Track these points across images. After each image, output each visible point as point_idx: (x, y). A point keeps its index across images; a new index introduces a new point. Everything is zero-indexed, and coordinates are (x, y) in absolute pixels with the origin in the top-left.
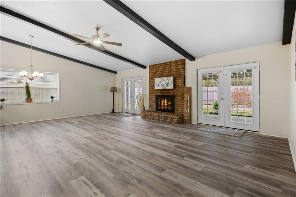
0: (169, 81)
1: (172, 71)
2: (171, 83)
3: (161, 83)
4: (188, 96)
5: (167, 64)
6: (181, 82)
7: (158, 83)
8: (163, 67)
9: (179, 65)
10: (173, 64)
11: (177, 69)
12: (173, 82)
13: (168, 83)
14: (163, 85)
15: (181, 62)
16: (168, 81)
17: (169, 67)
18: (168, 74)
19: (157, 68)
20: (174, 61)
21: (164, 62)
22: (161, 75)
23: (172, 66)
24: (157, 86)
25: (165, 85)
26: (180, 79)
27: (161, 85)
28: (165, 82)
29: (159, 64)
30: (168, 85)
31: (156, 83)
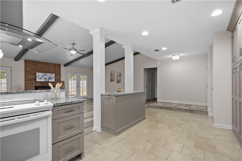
0: (52, 76)
1: (52, 70)
2: (53, 78)
3: (44, 77)
4: (63, 86)
5: (47, 64)
6: (59, 77)
7: (40, 77)
8: (43, 65)
9: (57, 67)
10: (53, 65)
11: (55, 69)
12: (55, 77)
13: (51, 77)
14: (46, 79)
15: (59, 66)
16: (50, 76)
17: (49, 66)
18: (48, 71)
19: (36, 64)
20: (53, 64)
21: (44, 62)
22: (41, 71)
23: (51, 66)
24: (39, 79)
25: (48, 79)
26: (58, 76)
27: (44, 78)
28: (48, 76)
29: (38, 62)
30: (51, 79)
31: (38, 77)
